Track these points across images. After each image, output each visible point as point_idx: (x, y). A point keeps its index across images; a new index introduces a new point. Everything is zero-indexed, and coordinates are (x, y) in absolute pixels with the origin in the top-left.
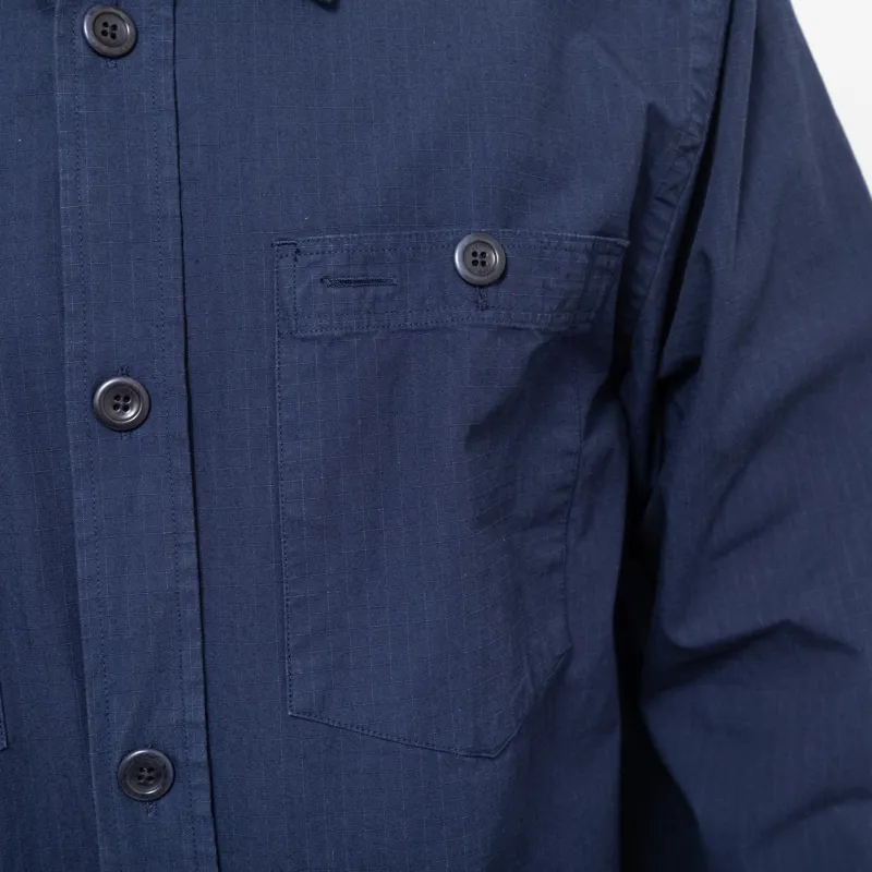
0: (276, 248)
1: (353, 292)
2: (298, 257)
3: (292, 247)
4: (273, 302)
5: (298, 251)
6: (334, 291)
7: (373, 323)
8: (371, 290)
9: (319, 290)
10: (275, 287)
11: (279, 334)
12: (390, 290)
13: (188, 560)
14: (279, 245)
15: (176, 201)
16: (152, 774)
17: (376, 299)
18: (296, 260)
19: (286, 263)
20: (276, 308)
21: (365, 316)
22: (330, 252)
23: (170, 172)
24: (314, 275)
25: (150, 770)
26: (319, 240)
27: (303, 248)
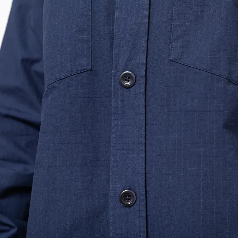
13: (146, 13)
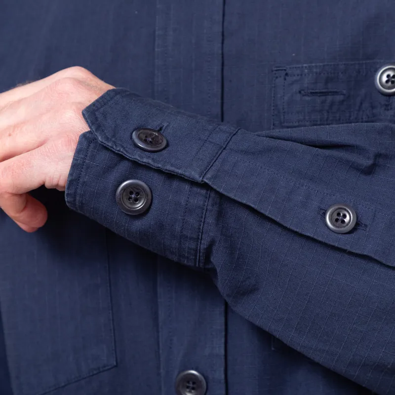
0: (274, 72)
1: (318, 100)
2: (287, 78)
3: (283, 72)
4: (271, 105)
5: (287, 74)
6: (307, 98)
7: (331, 118)
8: (329, 98)
9: (298, 97)
10: (273, 95)
11: (274, 125)
12: (341, 97)
14: (276, 70)
15: (220, 45)
16: (195, 386)
17: (332, 104)
18: (285, 79)
19: (280, 81)
20: (272, 108)
21: (325, 114)
22: (305, 75)
23: (218, 29)
24: (296, 88)
25: (194, 383)
26: (299, 67)
27: (289, 72)
